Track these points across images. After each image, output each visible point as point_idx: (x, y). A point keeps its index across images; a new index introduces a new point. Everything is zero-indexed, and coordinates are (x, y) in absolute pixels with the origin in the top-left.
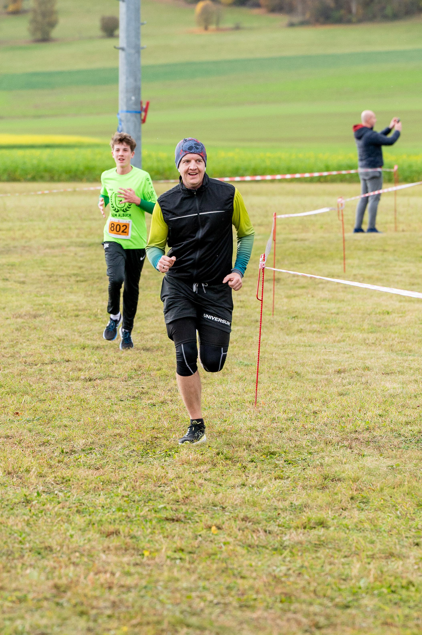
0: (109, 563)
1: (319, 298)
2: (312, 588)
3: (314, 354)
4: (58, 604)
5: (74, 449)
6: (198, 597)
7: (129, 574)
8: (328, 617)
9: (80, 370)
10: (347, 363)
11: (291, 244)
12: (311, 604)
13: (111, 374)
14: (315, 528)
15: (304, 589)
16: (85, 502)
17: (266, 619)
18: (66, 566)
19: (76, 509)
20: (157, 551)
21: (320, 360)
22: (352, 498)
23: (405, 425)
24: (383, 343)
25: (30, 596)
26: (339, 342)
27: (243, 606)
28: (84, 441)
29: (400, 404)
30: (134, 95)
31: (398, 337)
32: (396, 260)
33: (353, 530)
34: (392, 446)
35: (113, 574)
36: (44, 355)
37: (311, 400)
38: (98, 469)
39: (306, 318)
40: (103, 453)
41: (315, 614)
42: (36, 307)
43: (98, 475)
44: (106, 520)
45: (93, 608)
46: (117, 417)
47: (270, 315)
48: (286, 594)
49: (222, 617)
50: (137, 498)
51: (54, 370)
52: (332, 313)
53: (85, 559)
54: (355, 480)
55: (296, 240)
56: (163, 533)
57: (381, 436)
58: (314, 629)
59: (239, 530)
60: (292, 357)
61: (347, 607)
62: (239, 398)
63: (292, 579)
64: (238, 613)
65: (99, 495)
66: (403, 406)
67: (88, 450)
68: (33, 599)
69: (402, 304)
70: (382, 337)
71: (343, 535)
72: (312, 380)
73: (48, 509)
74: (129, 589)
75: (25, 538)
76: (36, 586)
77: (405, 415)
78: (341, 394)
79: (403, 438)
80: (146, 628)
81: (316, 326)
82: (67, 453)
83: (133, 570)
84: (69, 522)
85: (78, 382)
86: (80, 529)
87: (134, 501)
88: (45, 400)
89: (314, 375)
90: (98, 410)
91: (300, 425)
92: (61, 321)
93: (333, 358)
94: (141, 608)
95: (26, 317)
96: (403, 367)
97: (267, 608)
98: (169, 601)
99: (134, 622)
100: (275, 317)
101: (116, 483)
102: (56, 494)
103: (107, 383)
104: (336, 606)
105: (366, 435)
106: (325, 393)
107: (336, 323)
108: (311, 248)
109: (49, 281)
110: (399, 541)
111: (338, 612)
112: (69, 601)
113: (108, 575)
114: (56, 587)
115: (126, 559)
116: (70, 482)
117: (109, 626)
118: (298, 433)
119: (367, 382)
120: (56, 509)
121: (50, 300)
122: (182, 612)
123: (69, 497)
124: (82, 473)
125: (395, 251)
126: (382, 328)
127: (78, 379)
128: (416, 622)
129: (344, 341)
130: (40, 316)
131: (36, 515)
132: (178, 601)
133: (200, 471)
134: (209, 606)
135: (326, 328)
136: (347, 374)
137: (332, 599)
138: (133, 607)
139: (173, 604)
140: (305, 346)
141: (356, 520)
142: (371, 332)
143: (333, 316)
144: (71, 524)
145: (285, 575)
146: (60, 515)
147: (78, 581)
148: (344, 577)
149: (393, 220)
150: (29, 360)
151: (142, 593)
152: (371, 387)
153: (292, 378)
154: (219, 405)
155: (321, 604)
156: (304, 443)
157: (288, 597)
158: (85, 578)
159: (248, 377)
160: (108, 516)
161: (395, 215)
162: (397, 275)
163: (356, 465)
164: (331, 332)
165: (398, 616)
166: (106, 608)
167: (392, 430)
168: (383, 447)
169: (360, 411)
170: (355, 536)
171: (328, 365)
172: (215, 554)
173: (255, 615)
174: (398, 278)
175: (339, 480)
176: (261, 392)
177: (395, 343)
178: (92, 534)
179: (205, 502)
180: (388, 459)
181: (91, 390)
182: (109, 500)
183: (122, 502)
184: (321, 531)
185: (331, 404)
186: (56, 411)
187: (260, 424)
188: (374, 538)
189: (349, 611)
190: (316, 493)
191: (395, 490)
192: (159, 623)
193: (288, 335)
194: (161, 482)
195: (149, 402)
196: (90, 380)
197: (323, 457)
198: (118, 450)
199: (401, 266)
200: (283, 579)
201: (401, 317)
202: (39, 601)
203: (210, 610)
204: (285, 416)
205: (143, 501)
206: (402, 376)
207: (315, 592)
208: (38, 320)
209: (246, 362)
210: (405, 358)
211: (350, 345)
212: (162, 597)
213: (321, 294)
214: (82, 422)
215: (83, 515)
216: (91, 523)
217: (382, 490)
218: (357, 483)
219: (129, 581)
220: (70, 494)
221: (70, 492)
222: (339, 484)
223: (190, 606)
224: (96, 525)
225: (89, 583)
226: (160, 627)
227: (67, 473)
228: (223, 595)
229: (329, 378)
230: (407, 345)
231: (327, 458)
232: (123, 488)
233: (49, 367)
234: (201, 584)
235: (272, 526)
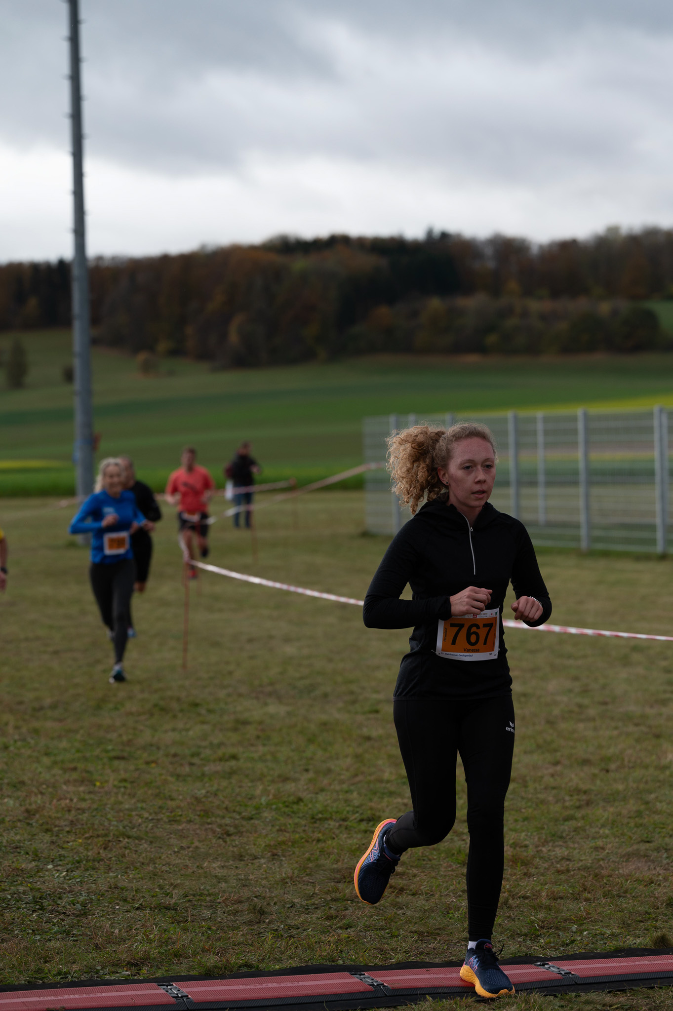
0: (68, 792)
2: (224, 806)
4: (28, 824)
6: (137, 815)
7: (84, 800)
8: (236, 827)
12: (223, 817)
14: (228, 760)
15: (218, 807)
16: (51, 746)
17: (188, 830)
18: (36, 795)
19: (44, 752)
20: (107, 781)
22: (258, 737)
23: (300, 679)
25: (7, 819)
27: (173, 821)
30: (88, 429)
33: (257, 761)
35: (71, 800)
40: (66, 709)
41: (226, 825)
43: (61, 725)
44: (67, 759)
45: (56, 826)
48: (204, 811)
49: (156, 830)
50: (91, 742)
53: (50, 790)
54: (261, 723)
56: (111, 768)
57: (281, 688)
58: (225, 836)
59: (170, 764)
61: (251, 819)
63: (210, 799)
64: (169, 826)
65: (62, 741)
66: (298, 665)
67: (54, 707)
68: (9, 821)
71: (250, 765)
72: (228, 647)
73: (22, 753)
74: (83, 811)
76: (12, 811)
77: (300, 672)
80: (96, 840)
83: (87, 797)
84: (39, 762)
85: (46, 655)
86: (47, 768)
87: (89, 745)
92: (34, 607)
93: (246, 630)
94: (93, 824)
96: (299, 635)
97: (190, 821)
98: (114, 819)
99: (87, 835)
101: (75, 731)
102: (29, 742)
103: (69, 655)
104: (243, 818)
105: (269, 689)
106: (239, 657)
110: (293, 769)
111: (244, 823)
112: (37, 822)
113: (68, 801)
114: (27, 811)
115: (81, 789)
116: (40, 732)
117: (67, 840)
118: (217, 689)
120: (28, 753)
122: (124, 827)
123: (39, 743)
124: (49, 724)
125: (295, 544)
127: (46, 652)
128: (303, 828)
131: (13, 758)
132: (122, 819)
133: (140, 720)
134: (145, 822)
137: (240, 813)
138: (87, 824)
139: (117, 821)
141: (260, 754)
145: (205, 796)
146: (31, 757)
147: (44, 806)
148: (249, 796)
151: (94, 814)
153: (213, 646)
155: (231, 818)
156: (222, 697)
157: (206, 813)
158: (50, 804)
160: (69, 757)
161: (295, 517)
163: (261, 711)
164: (244, 610)
165: (290, 824)
166: (66, 826)
167: (290, 684)
168: (283, 697)
170: (260, 766)
171: (241, 636)
172: (151, 783)
173: (180, 828)
175: (248, 723)
178: (56, 771)
179: (144, 743)
180: (286, 706)
181: (57, 661)
182: (70, 745)
183: (80, 746)
184: (233, 763)
185: (243, 666)
187: (187, 682)
188: (274, 766)
189: (252, 821)
190: (230, 734)
191: (291, 730)
192: (106, 835)
193: (211, 613)
194: (110, 728)
197: (236, 706)
198: (76, 706)
200: (203, 800)
202: (14, 822)
203: (146, 824)
204: (207, 676)
205: (96, 745)
206: (299, 642)
207: (226, 808)
212: (109, 816)
215: (50, 756)
216: (55, 763)
217: (281, 729)
218: (262, 725)
219: (84, 805)
220: (39, 741)
221: (39, 739)
222: (248, 727)
223: (130, 822)
224: (59, 764)
225: (53, 807)
226: (107, 839)
227: (36, 724)
228: (156, 813)
229: (242, 645)
231: (239, 707)
232: (80, 735)
234: (139, 805)
235: (196, 760)
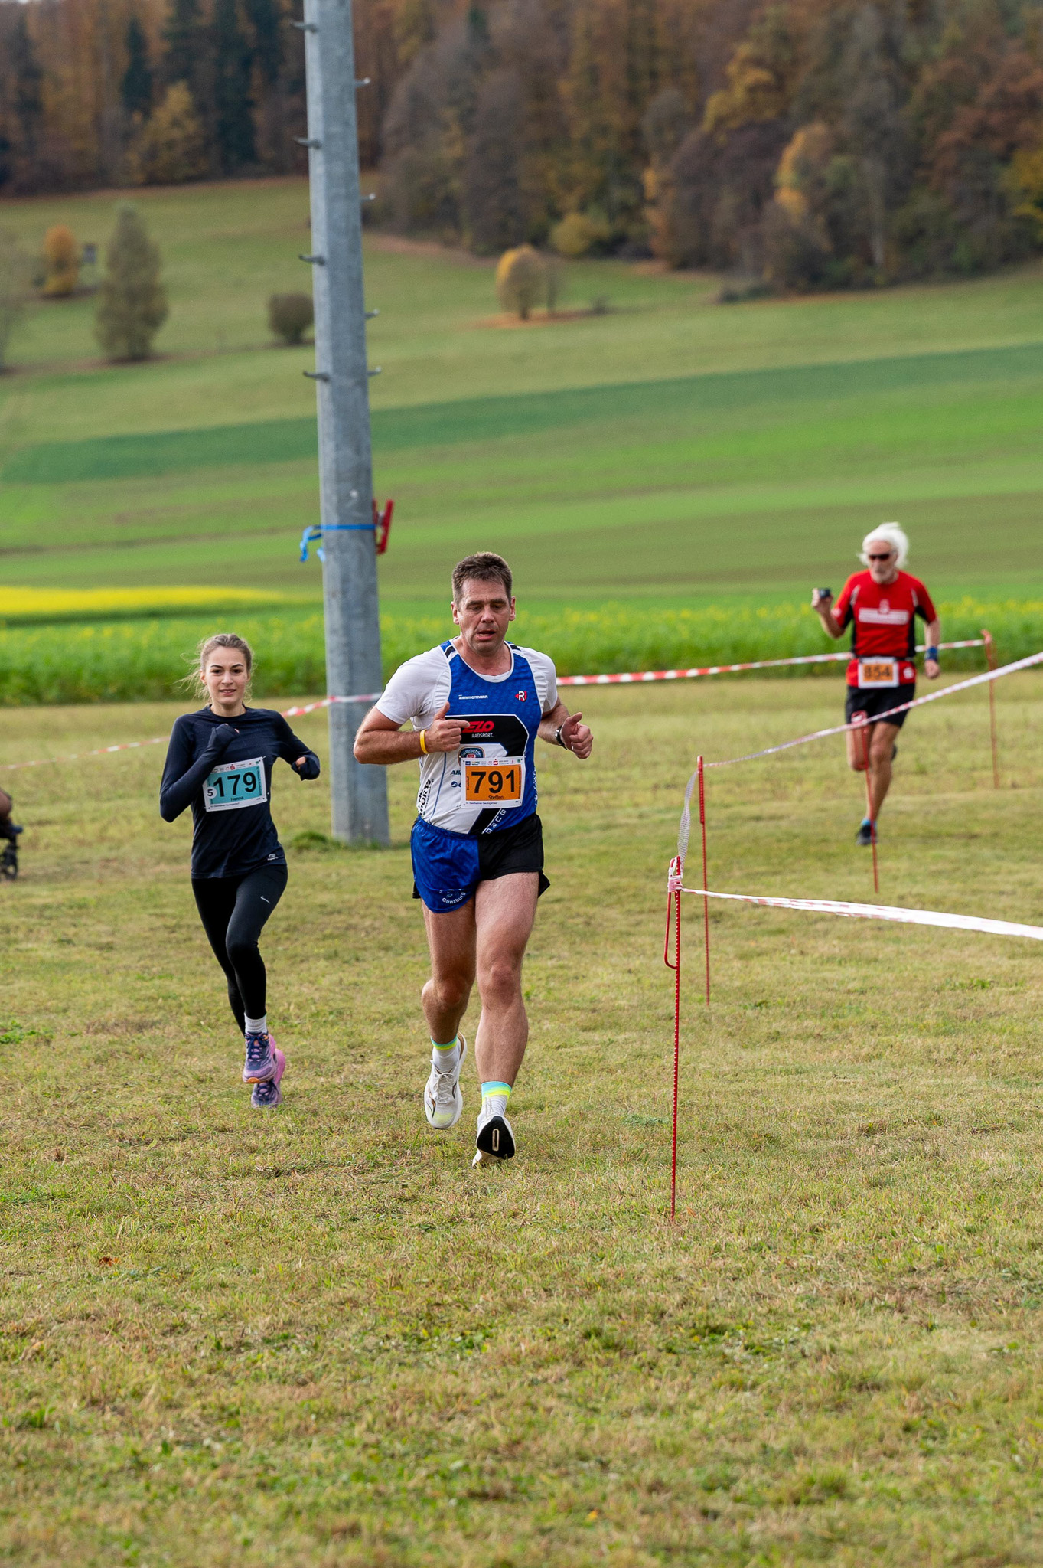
1: (816, 955)
3: (810, 1090)
5: (246, 1339)
9: (253, 1150)
10: (887, 1111)
11: (747, 828)
13: (328, 1158)
14: (821, 1502)
16: (275, 1461)
19: (255, 1480)
21: (824, 1105)
22: (907, 1429)
23: (1029, 1250)
24: (972, 1058)
26: (869, 1058)
28: (268, 1319)
29: (1015, 1202)
30: (356, 487)
31: (1009, 1043)
32: (999, 858)
33: (909, 1501)
34: (1000, 1302)
36: (166, 1118)
37: (804, 1202)
38: (304, 1384)
39: (788, 1005)
40: (316, 1346)
42: (141, 1006)
43: (305, 1396)
44: (328, 1502)
46: (343, 1260)
47: (700, 1001)
50: (399, 1447)
51: (191, 1152)
52: (849, 992)
54: (914, 1385)
55: (758, 819)
56: (464, 1527)
57: (971, 1278)
59: (643, 1512)
60: (755, 1101)
62: (633, 1202)
65: (310, 1445)
66: (1024, 1206)
67: (278, 1339)
69: (1016, 962)
70: (969, 1044)
71: (888, 1516)
72: (805, 1152)
73: (190, 1482)
75: (138, 1551)
77: (1028, 1226)
78: (874, 1184)
79: (1024, 1282)
81: (809, 1023)
82: (228, 1349)
84: (242, 1510)
85: (248, 1180)
86: (267, 1527)
87: (392, 1456)
88: (172, 1226)
89: (811, 1142)
90: (300, 1245)
91: (778, 1261)
92: (203, 1034)
93: (856, 1098)
95: (119, 1030)
96: (1021, 1113)
100: (713, 1005)
101: (349, 1414)
102: (208, 1447)
103: (316, 1179)
105: (938, 1278)
106: (838, 1181)
107: (858, 1013)
108: (796, 836)
109: (169, 941)
110: (1020, 1525)
116: (240, 1418)
118: (774, 1281)
119: (938, 1154)
120: (208, 1482)
121: (173, 986)
123: (238, 1452)
124: (267, 1394)
125: (996, 835)
126: (969, 1022)
127: (248, 1172)
129: (879, 1056)
130: (153, 1024)
131: (163, 1498)
133: (545, 1380)
135: (836, 1027)
136: (887, 1137)
140: (787, 1072)
141: (916, 1480)
142: (945, 1033)
143: (852, 997)
144: (244, 1514)
146: (219, 1495)
149: (990, 763)
150: (129, 1132)
152: (945, 1165)
153: (758, 1148)
154: (586, 1221)
156: (791, 1305)
159: (654, 1153)
160: (333, 1493)
161: (994, 747)
162: (1002, 893)
163: (914, 1349)
164: (847, 1037)
167: (998, 1265)
168: (980, 1305)
169: (920, 1221)
170: (917, 1517)
171: (843, 1116)
174: (1004, 901)
175: (877, 1387)
176: (684, 1185)
177: (1001, 1056)
179: (561, 1451)
180: (990, 1332)
181: (281, 1199)
182: (333, 1456)
183: (363, 1459)
184: (835, 1509)
185: (852, 1209)
186: (200, 1250)
187: (685, 1261)
188: (962, 1519)
190: (822, 1420)
191: (1009, 1405)
193: (745, 1048)
194: (454, 1405)
195: (421, 1219)
196: (277, 1175)
197: (835, 1334)
198: (347, 1337)
199: (1010, 872)
201: (1014, 993)
204: (743, 1240)
205: (413, 1456)
206: (1020, 1135)
208: (147, 1034)
209: (647, 1118)
210: (1025, 1091)
211: (893, 1065)
213: (824, 947)
214: (262, 1275)
215: (273, 1493)
216: (292, 1512)
217: (977, 1405)
218: (918, 1393)
220: (239, 1444)
221: (239, 1439)
222: (876, 1397)
224: (305, 1516)
227: (232, 1396)
229: (847, 1146)
230: (1029, 1060)
231: (844, 1337)
232: (364, 1426)
233: (178, 1148)
235: (720, 1501)
